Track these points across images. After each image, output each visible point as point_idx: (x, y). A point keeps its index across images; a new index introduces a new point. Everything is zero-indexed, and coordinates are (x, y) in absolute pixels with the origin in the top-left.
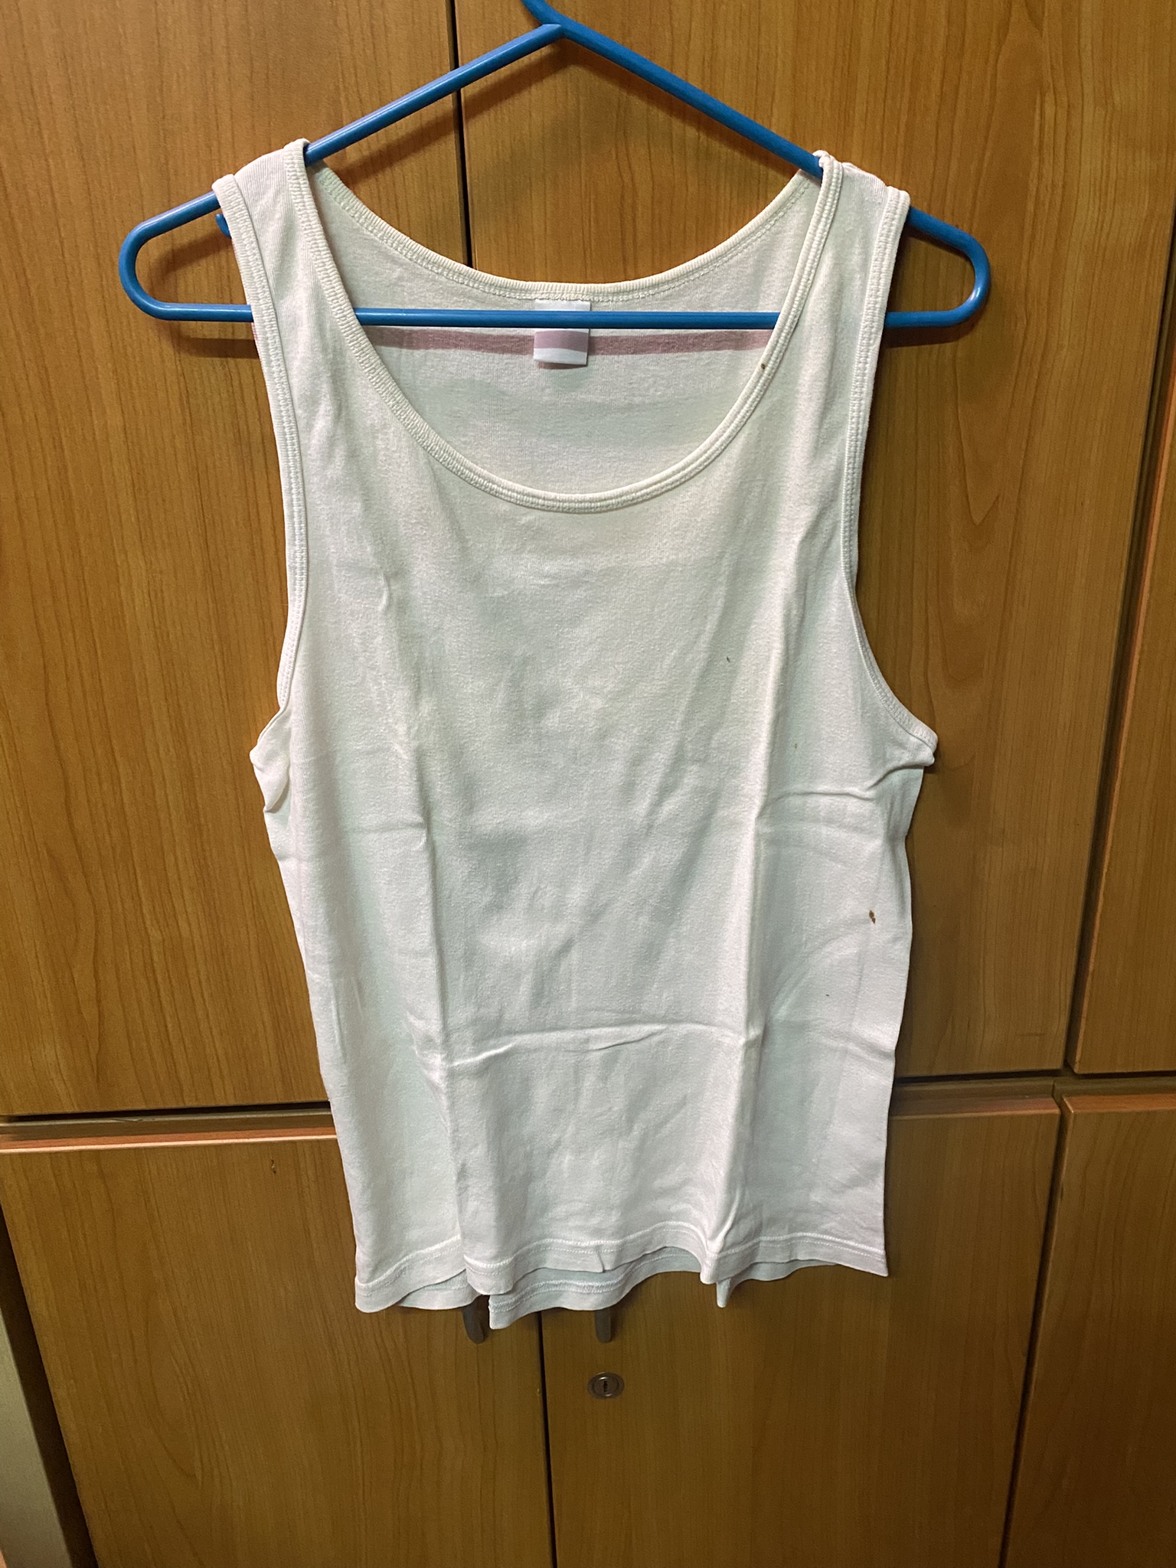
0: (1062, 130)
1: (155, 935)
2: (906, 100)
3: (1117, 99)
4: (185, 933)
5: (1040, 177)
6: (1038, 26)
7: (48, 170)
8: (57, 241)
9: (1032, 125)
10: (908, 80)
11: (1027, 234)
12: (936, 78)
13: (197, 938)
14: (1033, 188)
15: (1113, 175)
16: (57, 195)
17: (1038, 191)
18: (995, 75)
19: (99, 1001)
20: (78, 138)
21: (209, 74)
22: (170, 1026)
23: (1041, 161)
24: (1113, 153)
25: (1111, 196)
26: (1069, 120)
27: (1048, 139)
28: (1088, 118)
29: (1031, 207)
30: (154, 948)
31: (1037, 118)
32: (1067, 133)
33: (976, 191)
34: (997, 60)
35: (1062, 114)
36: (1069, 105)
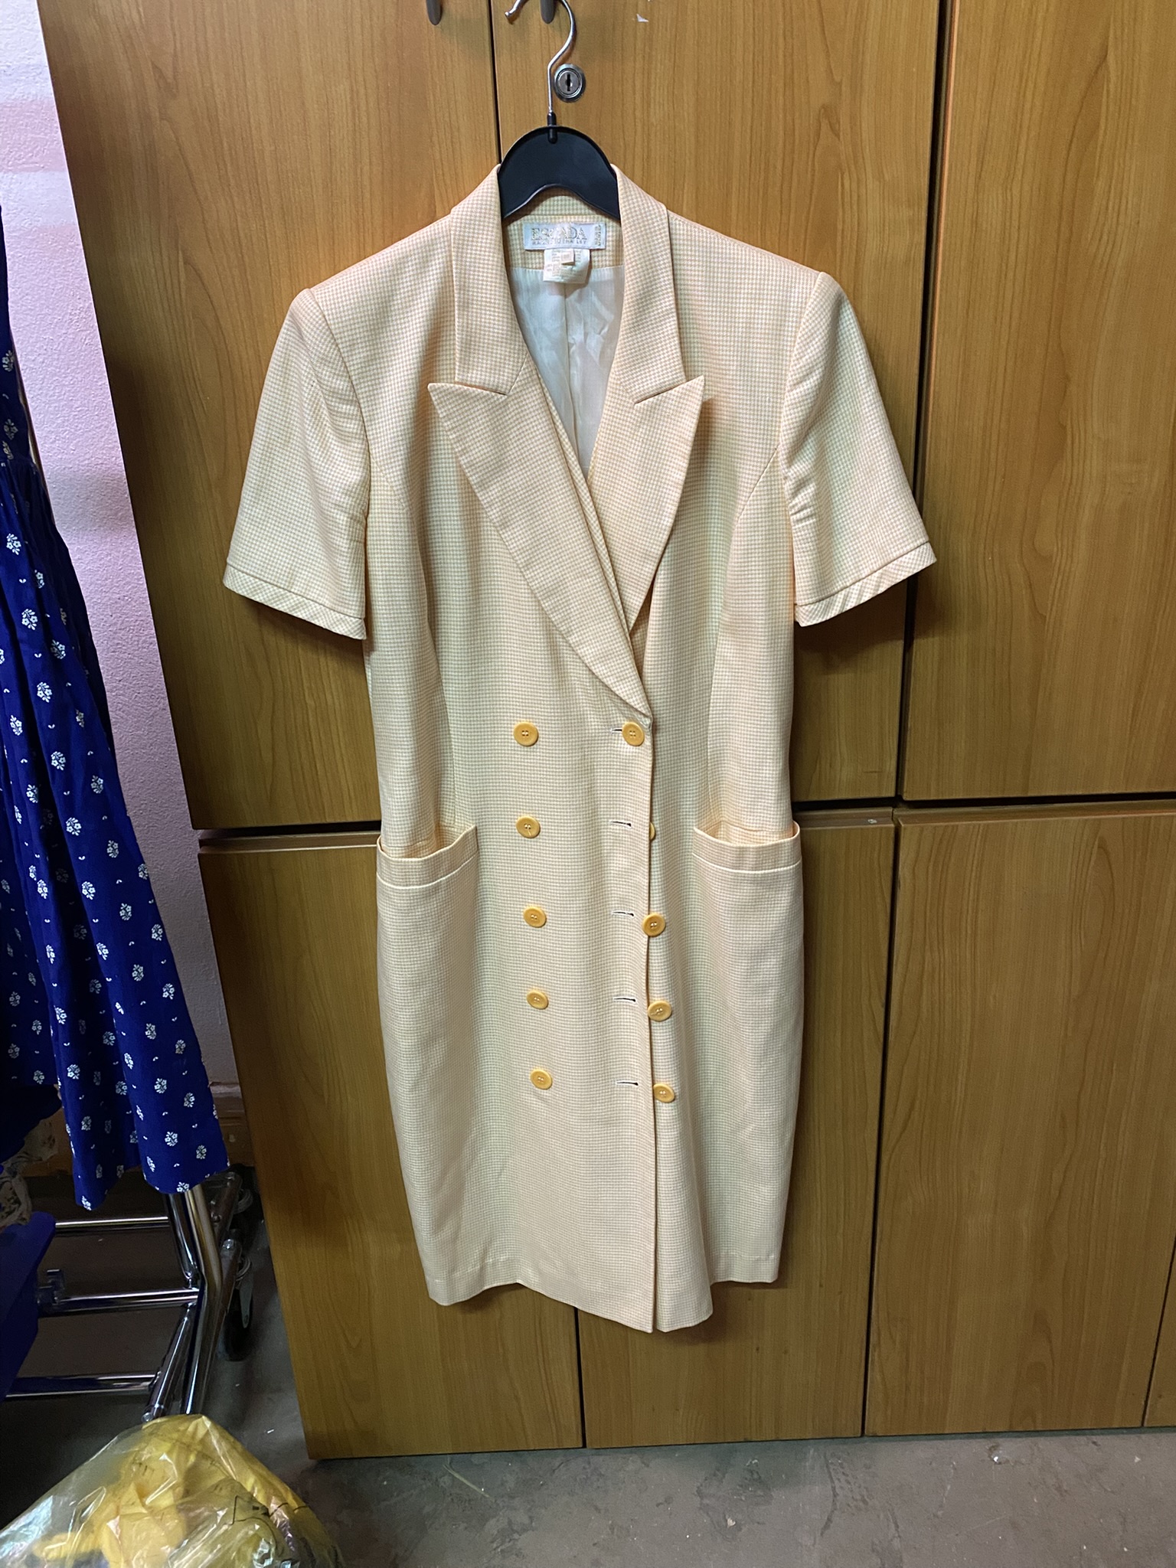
0: (855, 196)
1: (310, 702)
2: (762, 178)
3: (886, 176)
4: (330, 702)
5: (844, 222)
6: (838, 136)
7: (265, 227)
8: (268, 268)
9: (837, 192)
10: (763, 167)
11: (839, 254)
12: (779, 167)
13: (337, 706)
14: (840, 227)
15: (887, 220)
16: (269, 240)
17: (843, 230)
18: (813, 165)
19: (273, 749)
20: (282, 208)
21: (359, 171)
22: (318, 765)
23: (844, 212)
24: (886, 207)
25: (887, 231)
26: (858, 188)
27: (847, 198)
28: (870, 186)
29: (839, 239)
30: (310, 713)
31: (840, 187)
32: (859, 196)
33: (806, 229)
34: (814, 155)
35: (854, 185)
36: (858, 180)
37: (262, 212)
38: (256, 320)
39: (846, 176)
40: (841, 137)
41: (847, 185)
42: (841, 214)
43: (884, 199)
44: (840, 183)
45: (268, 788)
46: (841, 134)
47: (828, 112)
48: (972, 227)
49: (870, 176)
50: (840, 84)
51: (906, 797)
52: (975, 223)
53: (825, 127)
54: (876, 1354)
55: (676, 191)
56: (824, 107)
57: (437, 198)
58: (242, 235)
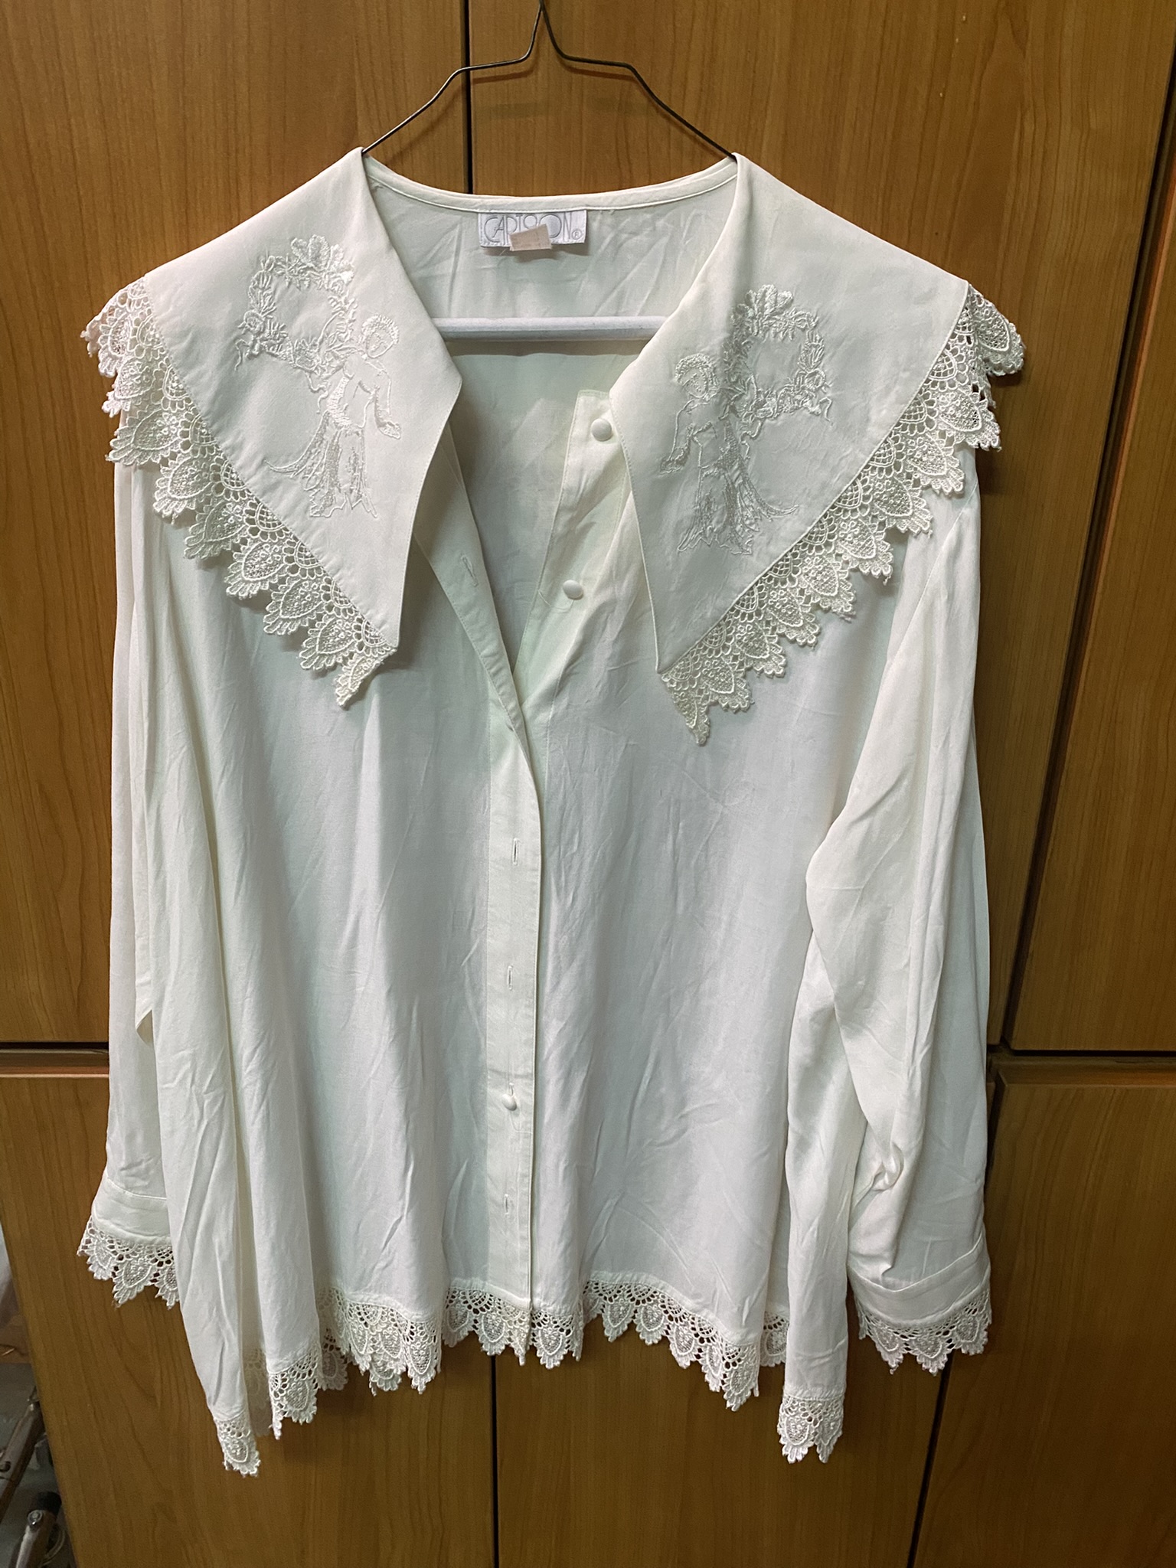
0: (1040, 150)
2: (894, 110)
3: (1093, 121)
5: (1017, 191)
6: (1022, 47)
9: (1012, 142)
10: (896, 91)
11: (1003, 245)
12: (923, 94)
14: (1009, 201)
15: (1086, 193)
17: (1014, 204)
18: (978, 95)
19: (82, 934)
20: (100, 101)
23: (1019, 175)
24: (1087, 174)
25: (1083, 213)
26: (1046, 138)
27: (1026, 154)
28: (1065, 137)
29: (1007, 220)
31: (1017, 134)
32: (1045, 152)
33: (956, 201)
34: (981, 78)
35: (1040, 133)
36: (1047, 124)
37: (66, 102)
38: (57, 284)
39: (1029, 116)
40: (1028, 52)
41: (1029, 129)
42: (1013, 179)
43: (1084, 160)
44: (1018, 126)
45: (75, 989)
46: (1029, 44)
47: (1010, 11)
49: (1067, 118)
51: (1016, 1046)
55: (753, 122)
57: (360, 105)
58: (32, 141)
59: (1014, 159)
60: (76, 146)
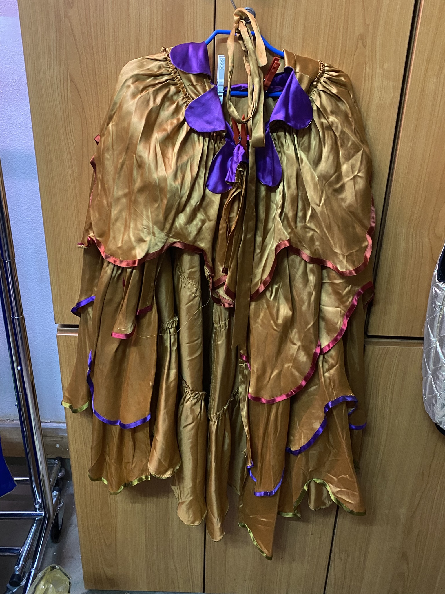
0: (371, 75)
3: (385, 67)
5: (365, 85)
6: (365, 48)
7: (107, 68)
9: (363, 72)
12: (338, 59)
15: (384, 86)
18: (353, 61)
20: (116, 60)
21: (151, 47)
23: (365, 81)
24: (384, 81)
25: (383, 91)
26: (372, 71)
27: (367, 76)
28: (378, 71)
29: (362, 93)
31: (364, 70)
34: (354, 56)
35: (371, 70)
36: (373, 68)
37: (107, 61)
38: (100, 108)
39: (367, 66)
40: (367, 49)
41: (367, 70)
42: (363, 82)
43: (383, 77)
44: (364, 68)
46: (367, 47)
47: (362, 38)
48: (421, 92)
49: (378, 66)
50: (369, 25)
51: (369, 334)
52: (423, 90)
53: (360, 44)
54: (333, 564)
56: (360, 35)
58: (97, 70)
59: (364, 76)
60: (108, 72)
